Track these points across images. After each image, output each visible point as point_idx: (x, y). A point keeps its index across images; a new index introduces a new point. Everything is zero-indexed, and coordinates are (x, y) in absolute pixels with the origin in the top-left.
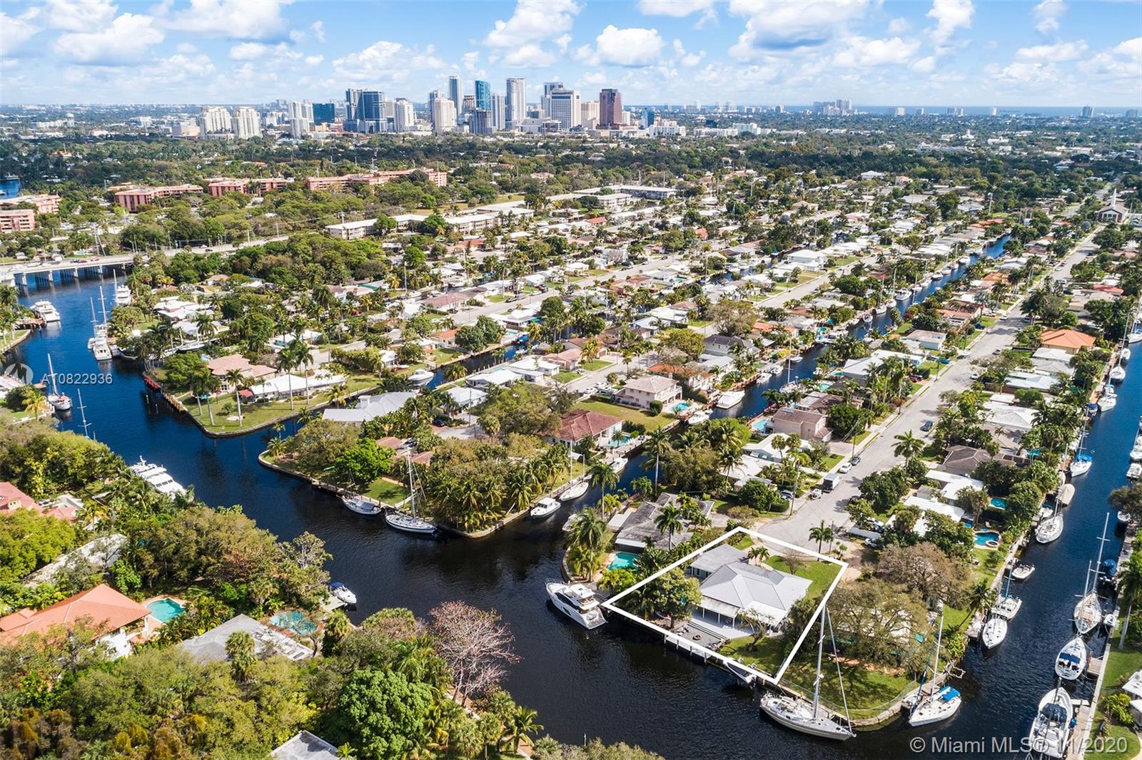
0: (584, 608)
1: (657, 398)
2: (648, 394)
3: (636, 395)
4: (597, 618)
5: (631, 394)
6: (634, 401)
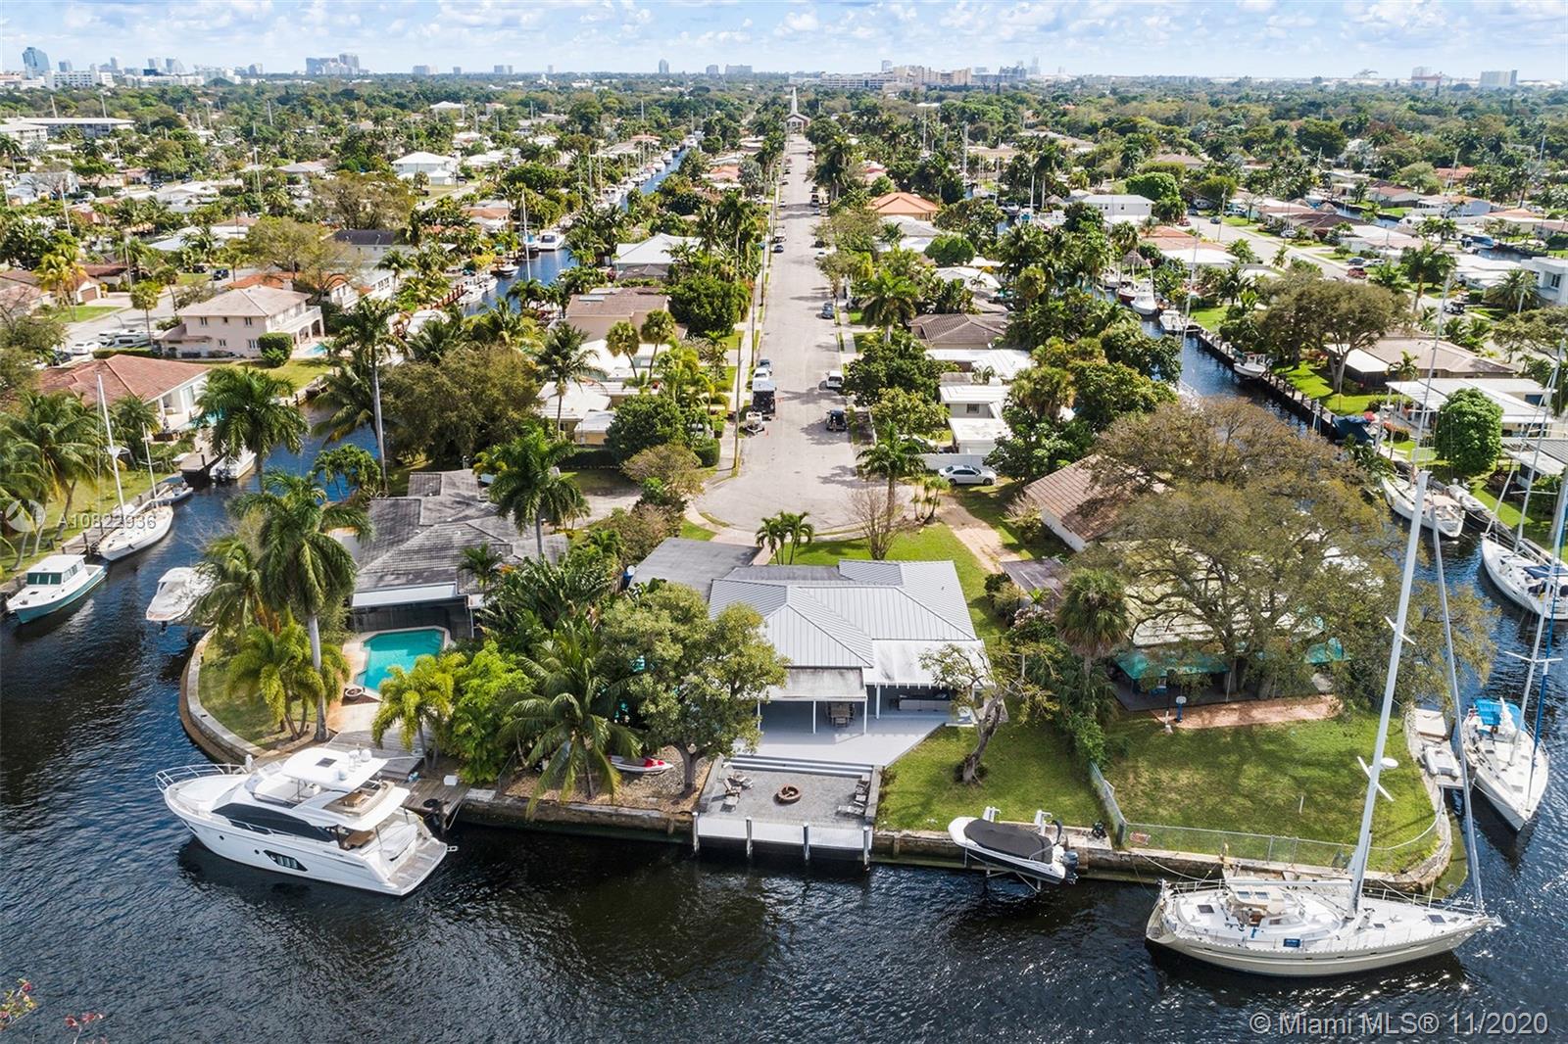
0: (362, 825)
1: (271, 329)
2: (248, 320)
3: (215, 331)
4: (413, 846)
5: (203, 332)
6: (214, 347)
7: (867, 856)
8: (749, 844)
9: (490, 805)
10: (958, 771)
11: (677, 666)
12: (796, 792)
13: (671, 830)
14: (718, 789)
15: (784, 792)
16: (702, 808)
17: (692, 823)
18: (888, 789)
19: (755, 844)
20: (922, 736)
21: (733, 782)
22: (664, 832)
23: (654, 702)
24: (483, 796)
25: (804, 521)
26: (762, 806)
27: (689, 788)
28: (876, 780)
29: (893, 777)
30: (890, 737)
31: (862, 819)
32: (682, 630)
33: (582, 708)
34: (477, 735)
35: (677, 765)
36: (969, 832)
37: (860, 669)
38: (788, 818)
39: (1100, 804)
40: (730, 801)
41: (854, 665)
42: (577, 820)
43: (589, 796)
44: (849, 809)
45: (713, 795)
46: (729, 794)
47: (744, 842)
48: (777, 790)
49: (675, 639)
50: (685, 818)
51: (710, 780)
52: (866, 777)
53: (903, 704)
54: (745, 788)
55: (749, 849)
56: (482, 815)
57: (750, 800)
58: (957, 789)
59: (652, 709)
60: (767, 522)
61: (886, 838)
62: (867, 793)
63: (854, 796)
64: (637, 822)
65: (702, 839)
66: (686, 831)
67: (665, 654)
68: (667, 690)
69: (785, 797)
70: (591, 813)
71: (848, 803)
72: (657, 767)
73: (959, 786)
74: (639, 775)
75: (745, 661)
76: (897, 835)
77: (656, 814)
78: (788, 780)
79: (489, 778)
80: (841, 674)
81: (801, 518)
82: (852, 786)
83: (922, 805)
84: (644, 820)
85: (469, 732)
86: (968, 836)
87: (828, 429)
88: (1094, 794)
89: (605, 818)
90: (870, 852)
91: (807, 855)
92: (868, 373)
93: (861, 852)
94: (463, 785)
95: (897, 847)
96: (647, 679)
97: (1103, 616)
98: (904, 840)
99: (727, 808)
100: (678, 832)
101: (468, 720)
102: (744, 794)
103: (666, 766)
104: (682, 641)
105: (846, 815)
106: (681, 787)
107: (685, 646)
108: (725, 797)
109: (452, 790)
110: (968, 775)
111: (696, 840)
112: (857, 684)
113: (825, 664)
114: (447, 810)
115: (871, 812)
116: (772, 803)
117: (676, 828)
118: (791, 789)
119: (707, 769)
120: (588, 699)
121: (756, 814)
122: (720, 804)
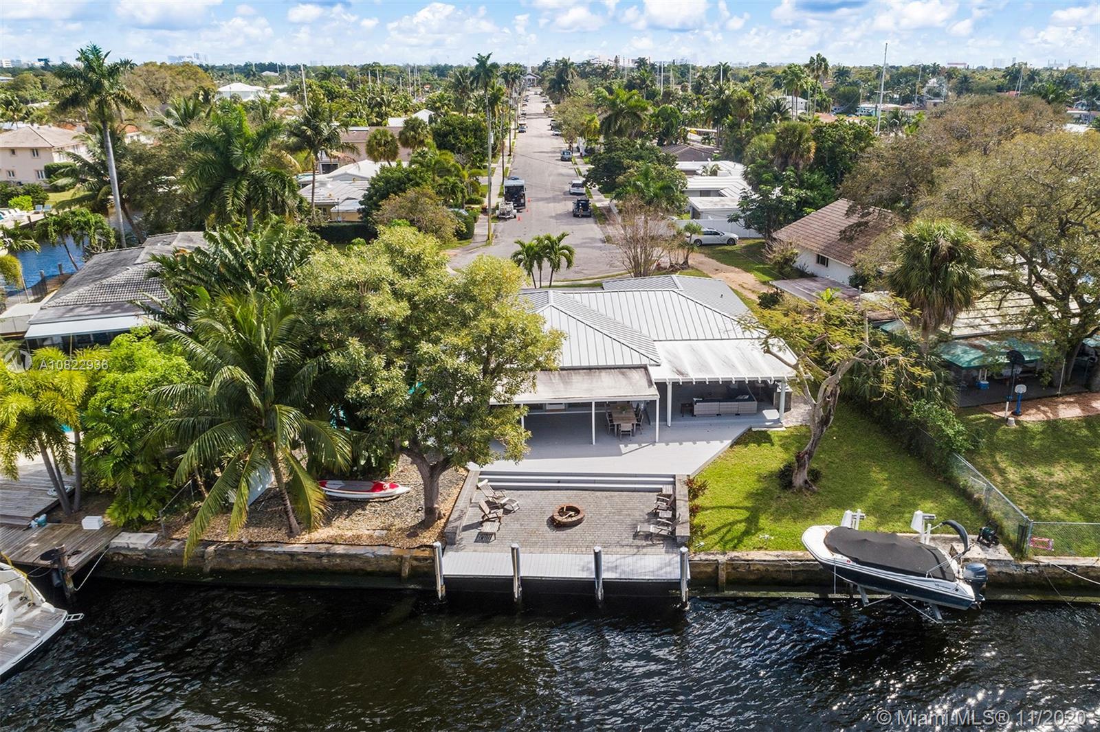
1: (59, 161)
2: (35, 152)
4: (9, 616)
7: (685, 589)
8: (516, 584)
9: (148, 552)
10: (784, 478)
11: (402, 330)
12: (577, 511)
13: (406, 571)
14: (472, 516)
15: (561, 512)
16: (448, 540)
17: (433, 560)
18: (697, 502)
19: (525, 582)
20: (728, 442)
21: (492, 505)
22: (396, 575)
23: (370, 381)
24: (139, 541)
25: (562, 244)
26: (531, 533)
27: (431, 514)
28: (682, 491)
29: (703, 487)
30: (688, 445)
31: (672, 541)
32: (409, 284)
33: (262, 395)
34: (118, 451)
35: (415, 488)
36: (832, 542)
37: (645, 368)
38: (570, 546)
39: (976, 505)
40: (488, 528)
41: (637, 362)
42: (273, 565)
43: (291, 533)
44: (652, 529)
45: (465, 522)
46: (486, 519)
47: (508, 582)
48: (552, 511)
49: (397, 295)
50: (427, 553)
51: (461, 504)
52: (667, 490)
53: (699, 408)
54: (507, 512)
55: (517, 590)
56: (137, 568)
57: (516, 526)
58: (787, 497)
59: (366, 391)
60: (522, 245)
61: (708, 563)
62: (673, 507)
63: (655, 514)
64: (357, 564)
65: (448, 581)
66: (425, 572)
67: (381, 310)
68: (389, 364)
69: (563, 519)
70: (292, 555)
71: (648, 521)
72: (389, 491)
73: (788, 493)
74: (362, 503)
75: (502, 324)
76: (721, 559)
77: (383, 551)
78: (565, 499)
79: (147, 516)
80: (623, 374)
81: (560, 239)
82: (651, 502)
83: (747, 520)
84: (367, 561)
85: (108, 450)
86: (833, 549)
87: (575, 216)
88: (965, 494)
89: (313, 560)
90: (689, 584)
91: (600, 594)
92: (611, 159)
93: (676, 585)
94: (110, 530)
95: (723, 575)
96: (355, 345)
97: (956, 269)
98: (732, 564)
99: (484, 538)
100: (416, 574)
101: (107, 432)
102: (505, 519)
103: (400, 490)
104: (410, 298)
105: (649, 536)
106: (421, 515)
107: (414, 306)
108: (481, 524)
109: (92, 536)
110: (800, 479)
111: (440, 582)
112: (644, 382)
113: (602, 363)
114: (73, 562)
115: (683, 531)
116: (545, 528)
117: (413, 568)
118: (570, 509)
119: (456, 491)
120: (269, 379)
121: (524, 543)
122: (475, 532)
